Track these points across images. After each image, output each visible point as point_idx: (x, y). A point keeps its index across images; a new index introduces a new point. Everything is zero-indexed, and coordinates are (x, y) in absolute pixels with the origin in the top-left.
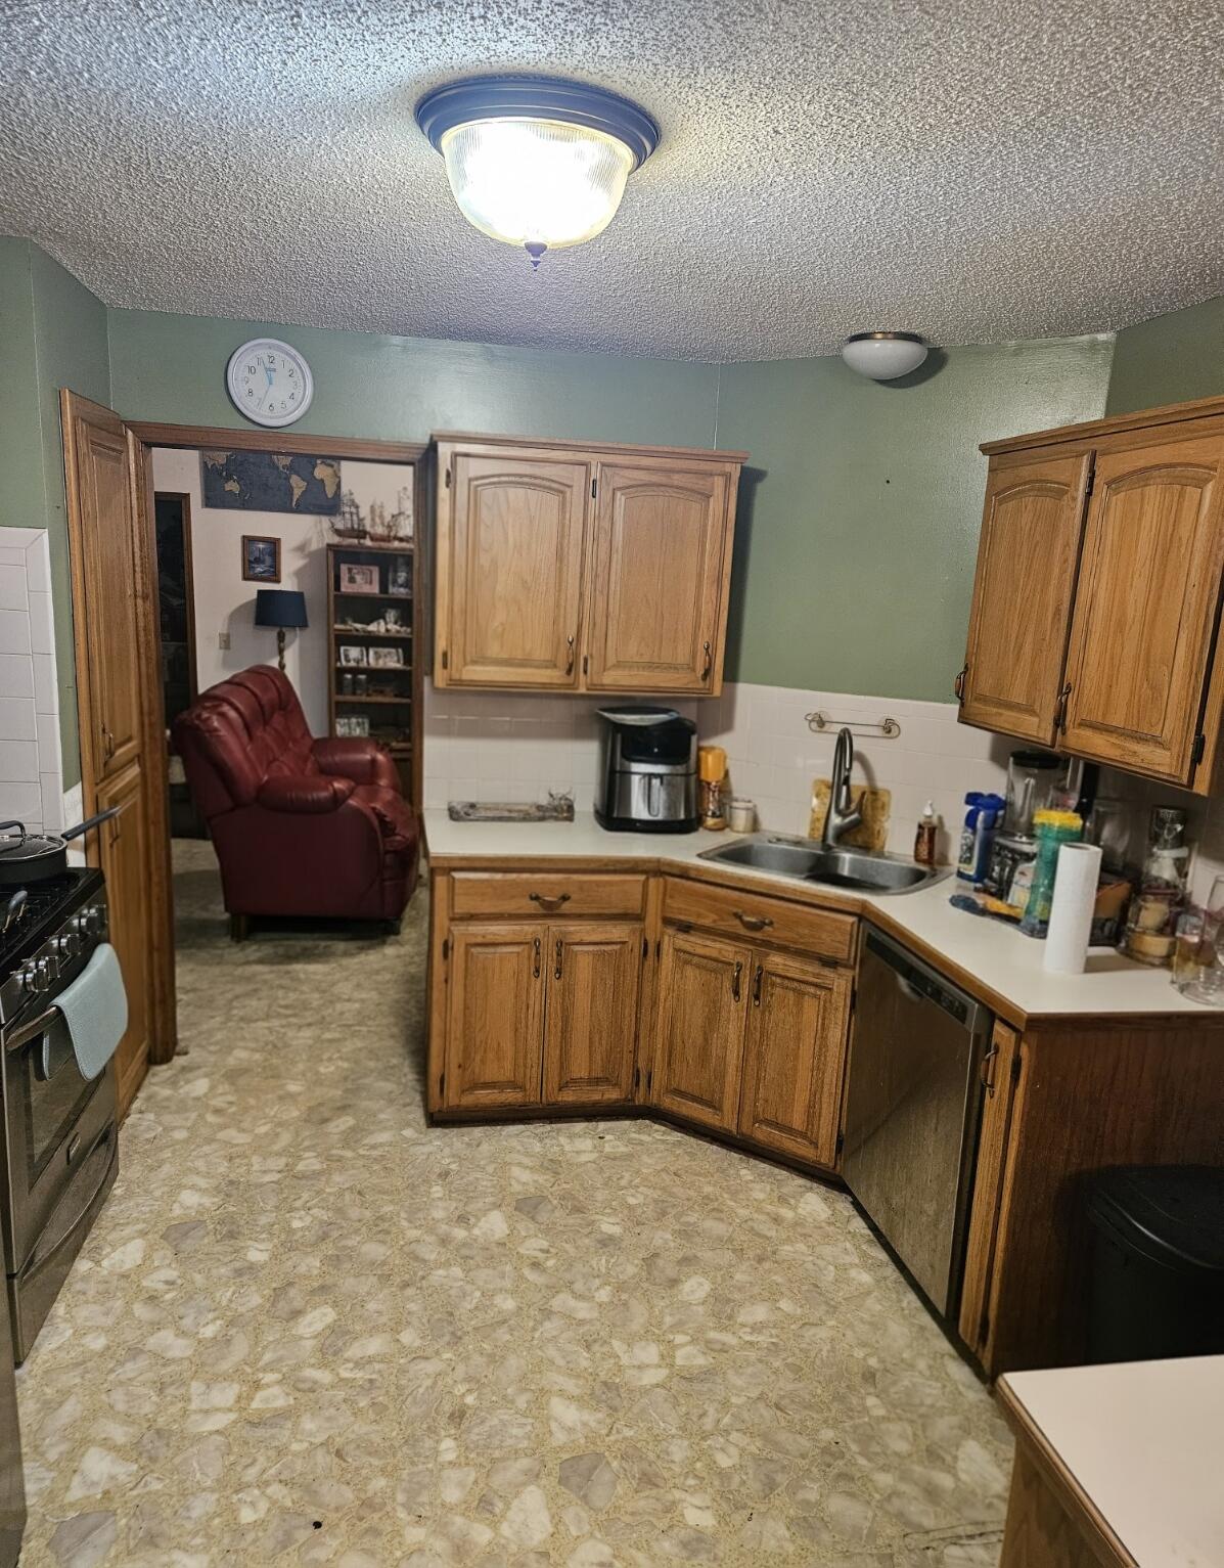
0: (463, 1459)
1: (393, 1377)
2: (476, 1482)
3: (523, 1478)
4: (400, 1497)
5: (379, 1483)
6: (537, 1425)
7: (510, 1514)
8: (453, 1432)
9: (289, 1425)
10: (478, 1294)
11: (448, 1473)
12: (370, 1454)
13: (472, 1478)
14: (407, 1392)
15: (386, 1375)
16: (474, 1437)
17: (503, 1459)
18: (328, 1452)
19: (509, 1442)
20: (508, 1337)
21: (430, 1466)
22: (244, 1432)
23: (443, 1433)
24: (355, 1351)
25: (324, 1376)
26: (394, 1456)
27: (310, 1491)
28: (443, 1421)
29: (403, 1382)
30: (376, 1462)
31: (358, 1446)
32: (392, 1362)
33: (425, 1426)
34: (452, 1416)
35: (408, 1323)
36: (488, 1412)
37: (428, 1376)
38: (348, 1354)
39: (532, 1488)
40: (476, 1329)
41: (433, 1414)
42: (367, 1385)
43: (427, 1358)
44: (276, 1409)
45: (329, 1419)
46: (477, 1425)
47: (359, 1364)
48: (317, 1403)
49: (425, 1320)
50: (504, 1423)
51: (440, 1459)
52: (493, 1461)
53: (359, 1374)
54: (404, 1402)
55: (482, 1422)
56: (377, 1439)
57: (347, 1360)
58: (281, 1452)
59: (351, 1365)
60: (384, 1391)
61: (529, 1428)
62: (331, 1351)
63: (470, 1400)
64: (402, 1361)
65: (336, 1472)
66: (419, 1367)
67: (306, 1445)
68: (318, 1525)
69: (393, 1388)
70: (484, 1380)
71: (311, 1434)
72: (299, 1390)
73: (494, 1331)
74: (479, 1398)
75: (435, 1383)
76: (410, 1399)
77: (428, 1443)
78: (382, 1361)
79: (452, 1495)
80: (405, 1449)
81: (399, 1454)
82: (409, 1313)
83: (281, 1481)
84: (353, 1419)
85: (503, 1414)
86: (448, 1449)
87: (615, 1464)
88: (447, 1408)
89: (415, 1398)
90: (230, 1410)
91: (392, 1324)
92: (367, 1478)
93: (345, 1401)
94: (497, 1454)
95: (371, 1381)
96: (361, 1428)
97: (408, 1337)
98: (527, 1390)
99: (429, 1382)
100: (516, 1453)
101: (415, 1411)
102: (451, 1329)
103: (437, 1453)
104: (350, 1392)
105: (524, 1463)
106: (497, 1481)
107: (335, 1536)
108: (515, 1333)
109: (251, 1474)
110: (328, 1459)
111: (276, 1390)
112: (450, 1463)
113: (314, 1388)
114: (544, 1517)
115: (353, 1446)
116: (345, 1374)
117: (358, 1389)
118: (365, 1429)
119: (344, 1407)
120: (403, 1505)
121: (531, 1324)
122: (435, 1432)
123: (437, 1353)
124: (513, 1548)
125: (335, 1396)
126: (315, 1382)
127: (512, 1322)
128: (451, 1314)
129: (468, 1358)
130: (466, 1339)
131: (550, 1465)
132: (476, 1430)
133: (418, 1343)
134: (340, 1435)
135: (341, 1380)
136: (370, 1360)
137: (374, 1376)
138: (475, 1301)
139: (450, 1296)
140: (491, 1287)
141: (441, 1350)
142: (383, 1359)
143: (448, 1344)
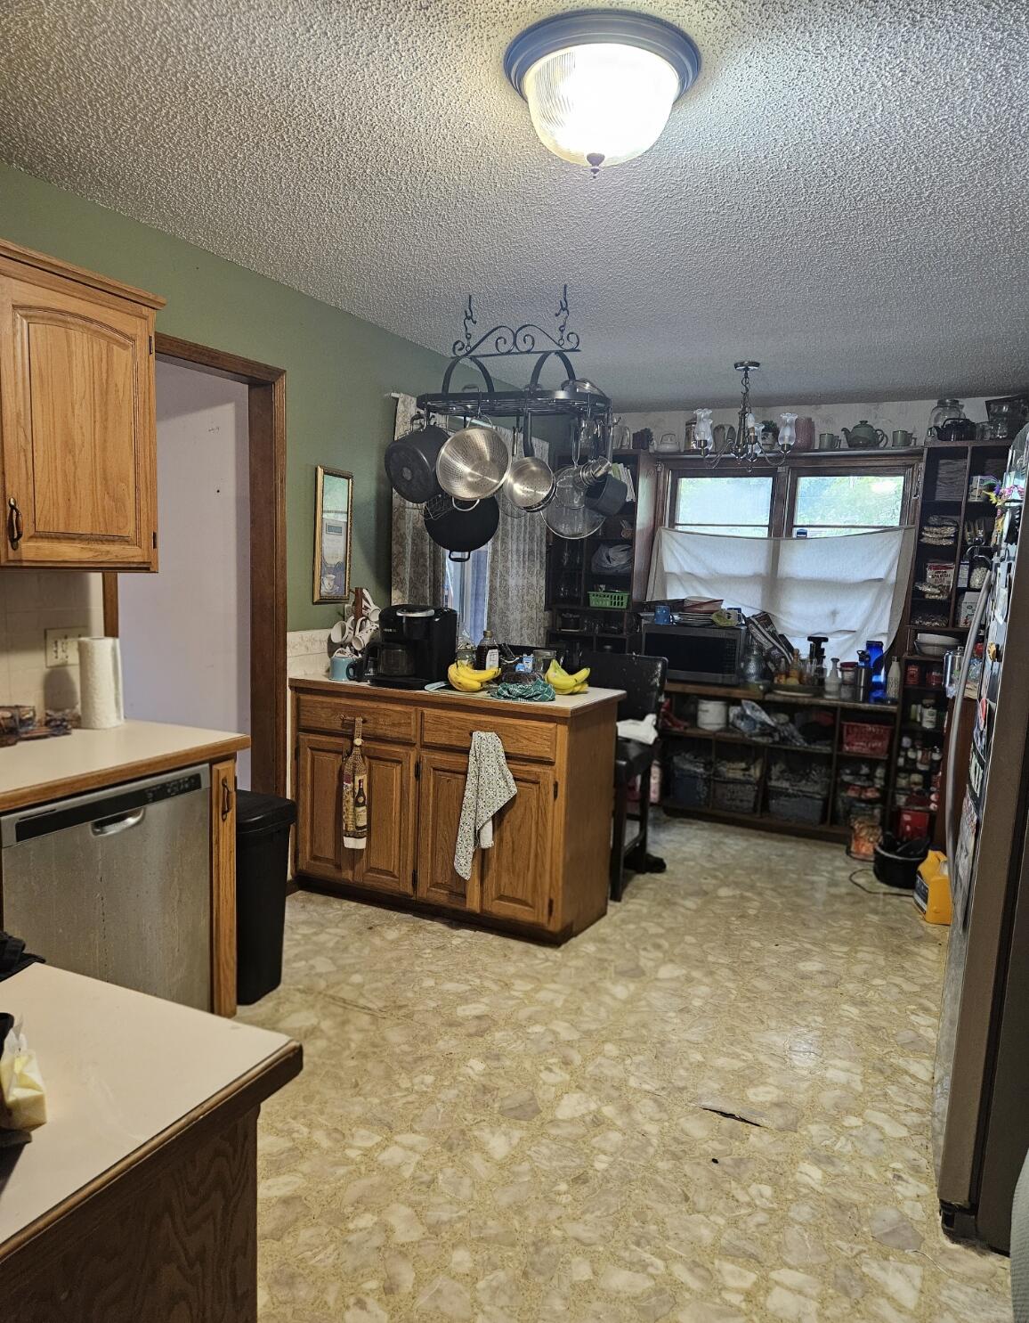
0: (595, 1152)
1: (617, 1237)
2: (595, 1136)
3: (561, 1124)
4: (651, 1150)
5: (663, 1165)
6: (526, 1148)
7: (585, 1112)
8: (591, 1172)
9: (723, 1242)
10: (481, 1284)
11: (609, 1149)
12: (662, 1186)
13: (595, 1140)
14: (611, 1219)
15: (622, 1243)
16: (578, 1161)
17: (567, 1139)
18: (695, 1204)
19: (554, 1147)
20: (491, 1223)
21: (621, 1159)
22: (765, 1254)
23: (599, 1174)
24: (643, 1284)
25: (681, 1272)
26: (644, 1177)
27: (715, 1184)
28: (594, 1183)
29: (610, 1228)
30: (660, 1180)
31: (669, 1196)
32: (612, 1253)
33: (610, 1185)
34: (585, 1181)
35: (573, 1286)
36: (556, 1171)
37: (585, 1223)
38: (650, 1284)
39: (560, 1117)
40: (513, 1245)
41: (599, 1191)
42: (643, 1241)
43: (577, 1240)
44: (733, 1263)
45: (687, 1229)
46: (570, 1167)
47: (643, 1266)
48: (694, 1249)
49: (555, 1281)
50: (550, 1159)
51: (612, 1159)
52: (575, 1142)
53: (646, 1256)
54: (618, 1211)
55: (564, 1167)
56: (653, 1194)
57: (653, 1277)
58: (734, 1223)
59: (651, 1270)
60: (630, 1230)
61: (533, 1149)
62: (665, 1297)
63: (563, 1187)
64: (601, 1249)
65: (693, 1188)
66: (590, 1234)
67: (712, 1218)
68: (715, 1161)
69: (622, 1228)
70: (541, 1196)
71: (707, 1225)
72: (708, 1270)
73: (497, 1235)
74: (555, 1183)
75: (583, 1213)
76: (611, 1211)
77: (614, 1173)
78: (620, 1258)
79: (615, 1137)
80: (634, 1177)
81: (640, 1176)
82: (566, 1299)
83: (737, 1201)
84: (667, 1220)
85: (545, 1165)
86: (601, 1163)
87: (496, 1105)
88: (585, 1190)
89: (607, 1210)
90: (777, 1283)
91: (592, 1297)
92: (670, 1171)
93: (668, 1239)
94: (569, 1144)
95: (638, 1244)
96: (662, 1209)
97: (582, 1271)
98: (513, 1173)
99: (588, 1217)
100: (555, 1139)
101: (612, 1200)
102: (536, 1258)
103: (611, 1165)
104: (661, 1245)
105: (554, 1132)
106: (582, 1130)
107: (704, 1150)
108: (480, 1222)
109: (761, 1217)
110: (696, 1199)
111: (731, 1282)
112: (605, 1154)
113: (694, 1266)
114: (563, 1102)
115: (673, 1199)
116: (659, 1263)
117: (653, 1243)
118: (659, 1207)
119: (671, 1234)
120: (652, 1145)
121: (459, 1225)
122: (605, 1177)
123: (564, 1240)
124: (594, 1098)
125: (676, 1248)
126: (691, 1270)
127: (474, 1235)
128: (525, 1274)
129: (540, 1221)
130: (528, 1240)
131: (538, 1123)
132: (573, 1164)
133: (577, 1259)
134: (681, 1211)
135: (665, 1260)
136: (630, 1266)
137: (634, 1247)
138: (491, 1277)
139: (511, 1298)
140: (459, 1286)
141: (559, 1241)
142: (618, 1261)
143: (548, 1244)
